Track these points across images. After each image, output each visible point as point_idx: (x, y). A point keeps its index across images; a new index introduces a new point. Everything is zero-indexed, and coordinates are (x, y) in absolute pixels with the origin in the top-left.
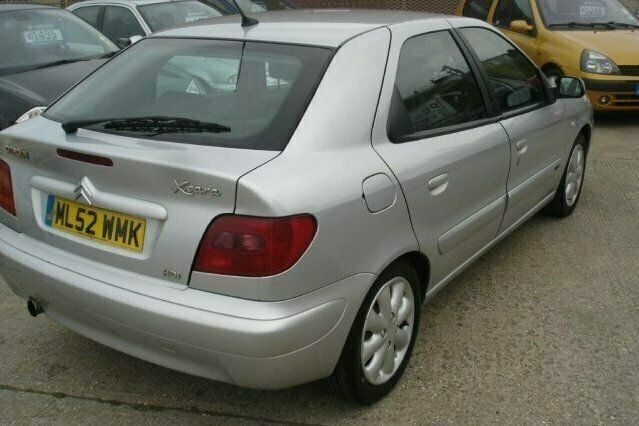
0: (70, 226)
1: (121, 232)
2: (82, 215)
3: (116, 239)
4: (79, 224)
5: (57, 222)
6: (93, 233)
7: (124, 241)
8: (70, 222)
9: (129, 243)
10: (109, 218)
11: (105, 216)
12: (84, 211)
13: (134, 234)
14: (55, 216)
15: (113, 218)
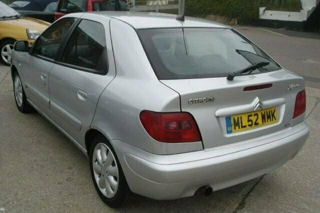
0: (245, 126)
1: (269, 117)
2: (250, 118)
3: (268, 121)
4: (250, 123)
5: (235, 129)
6: (258, 124)
7: (270, 121)
8: (244, 125)
9: (273, 120)
10: (263, 113)
11: (262, 113)
12: (251, 116)
13: (273, 115)
14: (233, 127)
15: (265, 112)
